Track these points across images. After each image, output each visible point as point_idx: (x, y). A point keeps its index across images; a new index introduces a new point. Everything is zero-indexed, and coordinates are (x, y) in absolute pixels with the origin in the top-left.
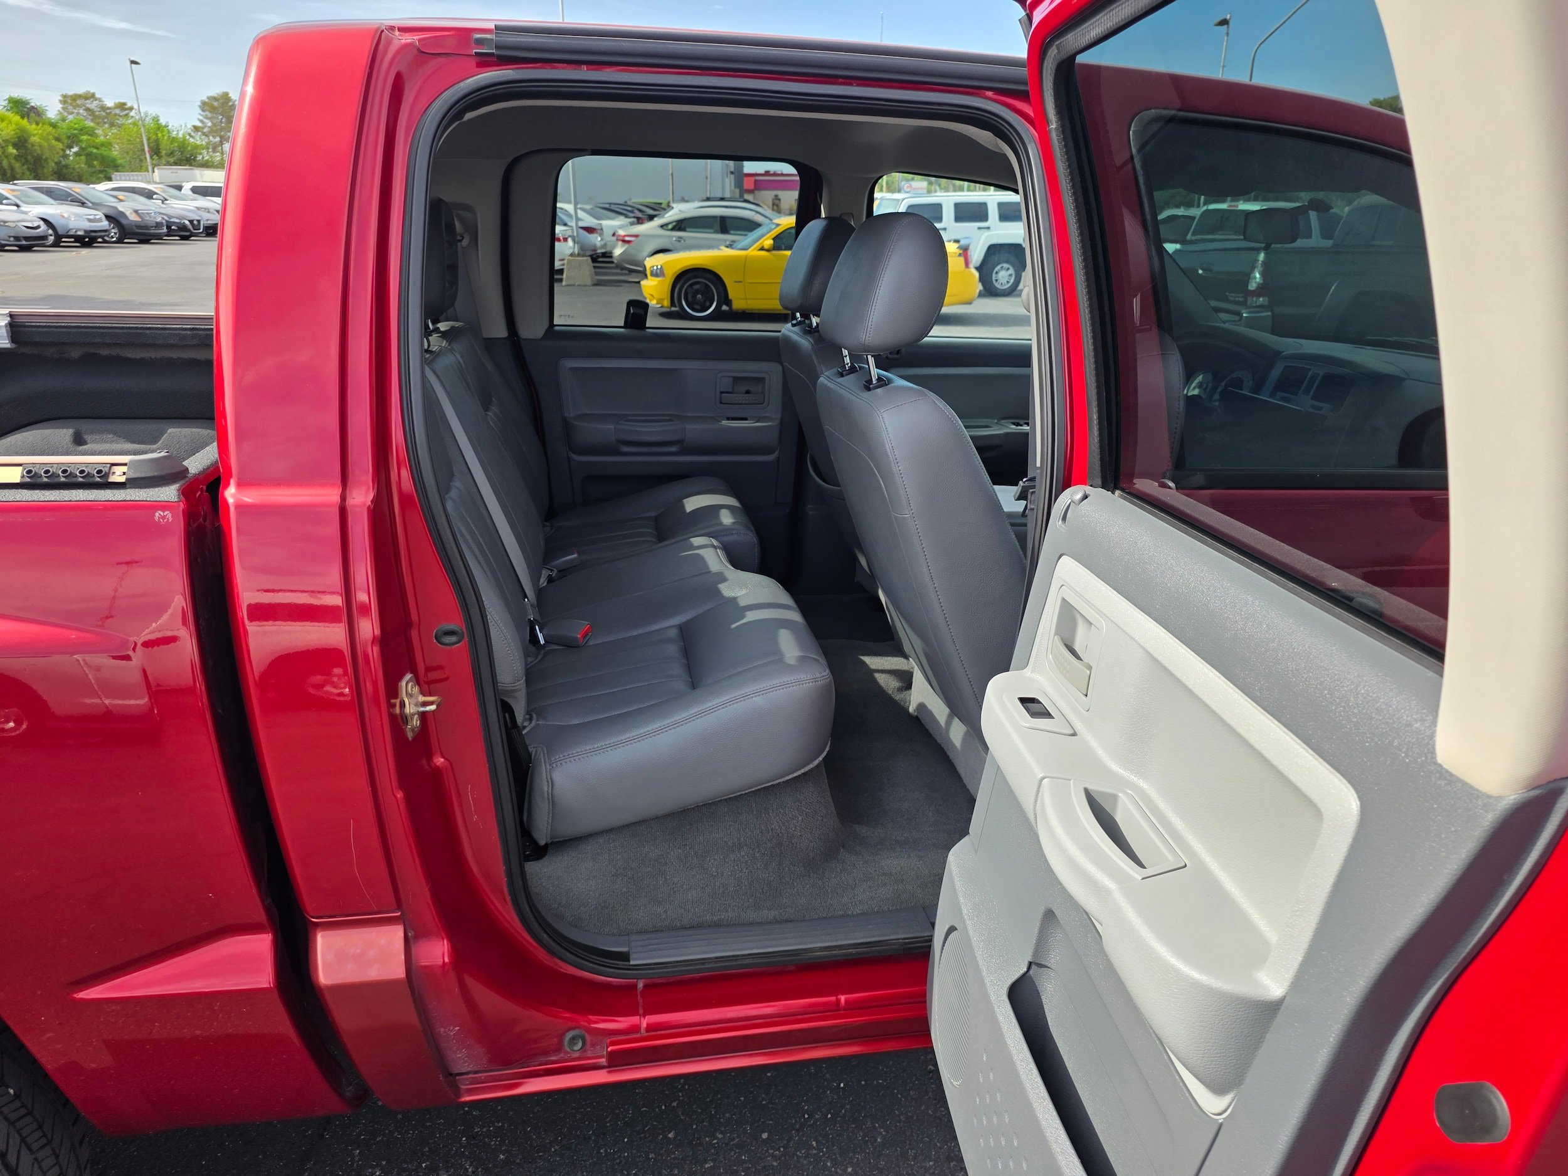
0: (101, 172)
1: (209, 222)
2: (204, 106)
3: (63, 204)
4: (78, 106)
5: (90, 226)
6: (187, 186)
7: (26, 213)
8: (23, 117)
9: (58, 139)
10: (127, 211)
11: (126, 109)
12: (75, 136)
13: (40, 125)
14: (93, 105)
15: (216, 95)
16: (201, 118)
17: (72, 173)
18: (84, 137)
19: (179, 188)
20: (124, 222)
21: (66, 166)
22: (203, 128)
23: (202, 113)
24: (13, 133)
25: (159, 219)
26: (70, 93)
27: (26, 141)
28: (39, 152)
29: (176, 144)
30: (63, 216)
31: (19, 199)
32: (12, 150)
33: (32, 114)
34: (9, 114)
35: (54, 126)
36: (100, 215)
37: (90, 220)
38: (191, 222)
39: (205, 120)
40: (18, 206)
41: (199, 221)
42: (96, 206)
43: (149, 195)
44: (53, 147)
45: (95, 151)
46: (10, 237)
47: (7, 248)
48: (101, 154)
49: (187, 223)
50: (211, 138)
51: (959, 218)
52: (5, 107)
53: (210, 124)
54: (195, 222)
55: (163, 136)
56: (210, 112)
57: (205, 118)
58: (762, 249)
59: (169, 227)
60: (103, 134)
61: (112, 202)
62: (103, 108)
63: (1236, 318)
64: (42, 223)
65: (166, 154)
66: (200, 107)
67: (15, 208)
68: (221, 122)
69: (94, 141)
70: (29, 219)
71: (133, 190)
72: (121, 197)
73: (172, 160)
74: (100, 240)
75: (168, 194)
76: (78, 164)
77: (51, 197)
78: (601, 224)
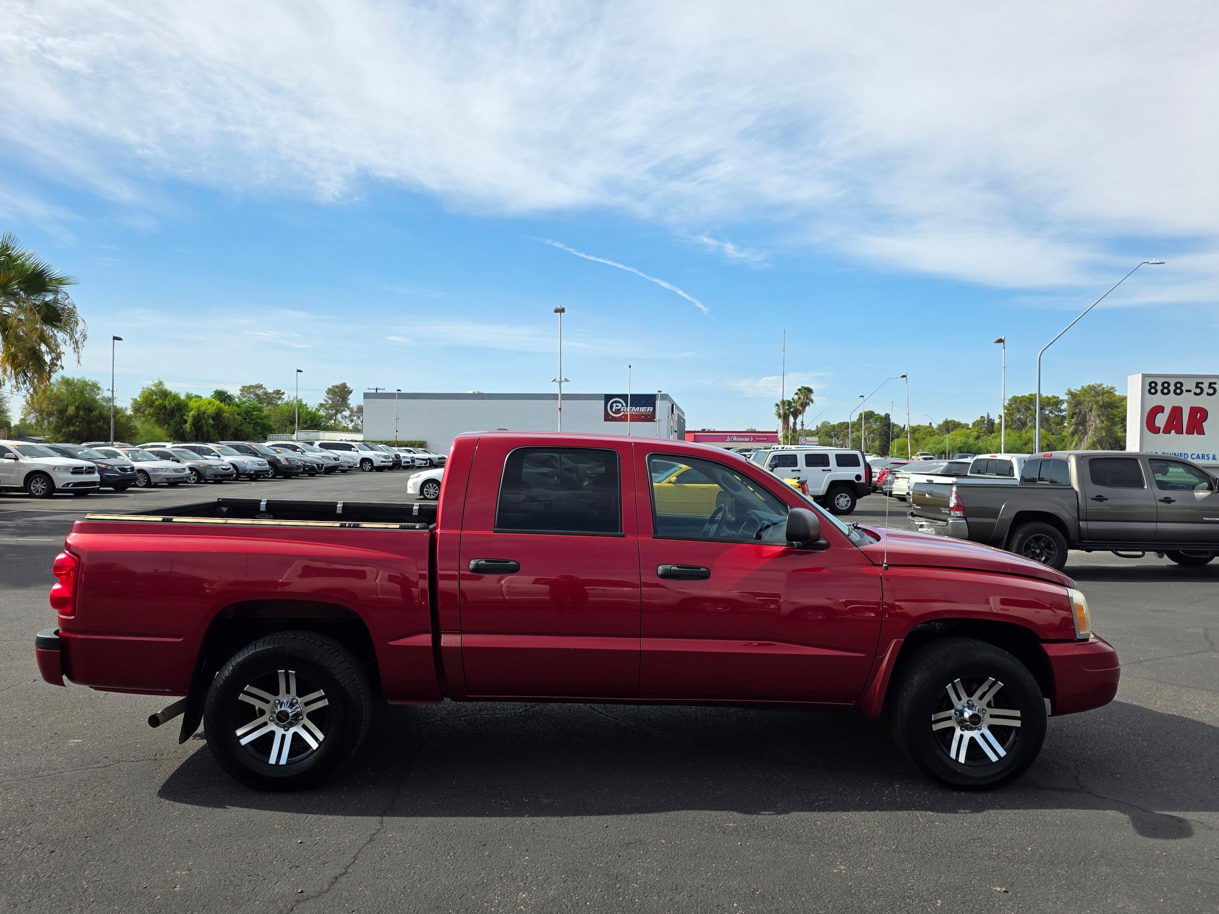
0: (260, 433)
1: (328, 465)
2: (329, 391)
3: (244, 455)
4: (251, 392)
5: (259, 468)
6: (317, 443)
7: (223, 460)
8: (221, 402)
9: (239, 414)
10: (281, 459)
11: (280, 394)
12: (250, 412)
13: (231, 406)
14: (260, 392)
15: (338, 385)
16: (326, 398)
17: (243, 435)
18: (255, 413)
19: (312, 444)
20: (279, 465)
21: (241, 430)
22: (326, 405)
23: (327, 396)
24: (214, 411)
25: (299, 464)
26: (247, 385)
27: (220, 416)
28: (227, 422)
29: (310, 416)
30: (244, 463)
31: (220, 452)
32: (211, 421)
33: (227, 400)
34: (213, 400)
35: (238, 406)
36: (265, 461)
37: (259, 465)
38: (318, 465)
39: (328, 400)
40: (219, 456)
41: (322, 465)
42: (264, 456)
43: (294, 448)
44: (236, 419)
45: (260, 421)
46: (212, 475)
47: (209, 481)
48: (264, 423)
49: (315, 465)
50: (330, 411)
51: (808, 464)
52: (212, 396)
53: (330, 402)
54: (320, 465)
55: (303, 411)
56: (332, 395)
57: (328, 399)
58: (670, 482)
59: (304, 469)
60: (266, 410)
61: (273, 453)
62: (266, 393)
63: (945, 523)
64: (231, 466)
65: (302, 422)
66: (326, 392)
67: (217, 457)
68: (338, 401)
69: (261, 415)
70: (225, 464)
71: (285, 446)
72: (278, 450)
73: (306, 426)
74: (262, 476)
75: (306, 448)
76: (248, 429)
77: (238, 451)
78: (578, 466)
